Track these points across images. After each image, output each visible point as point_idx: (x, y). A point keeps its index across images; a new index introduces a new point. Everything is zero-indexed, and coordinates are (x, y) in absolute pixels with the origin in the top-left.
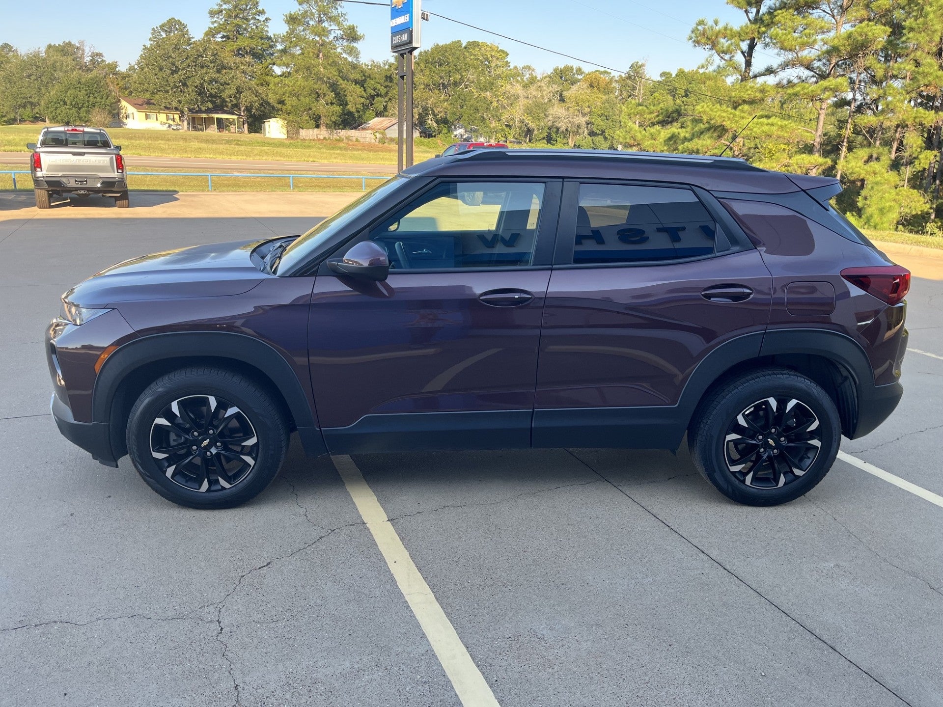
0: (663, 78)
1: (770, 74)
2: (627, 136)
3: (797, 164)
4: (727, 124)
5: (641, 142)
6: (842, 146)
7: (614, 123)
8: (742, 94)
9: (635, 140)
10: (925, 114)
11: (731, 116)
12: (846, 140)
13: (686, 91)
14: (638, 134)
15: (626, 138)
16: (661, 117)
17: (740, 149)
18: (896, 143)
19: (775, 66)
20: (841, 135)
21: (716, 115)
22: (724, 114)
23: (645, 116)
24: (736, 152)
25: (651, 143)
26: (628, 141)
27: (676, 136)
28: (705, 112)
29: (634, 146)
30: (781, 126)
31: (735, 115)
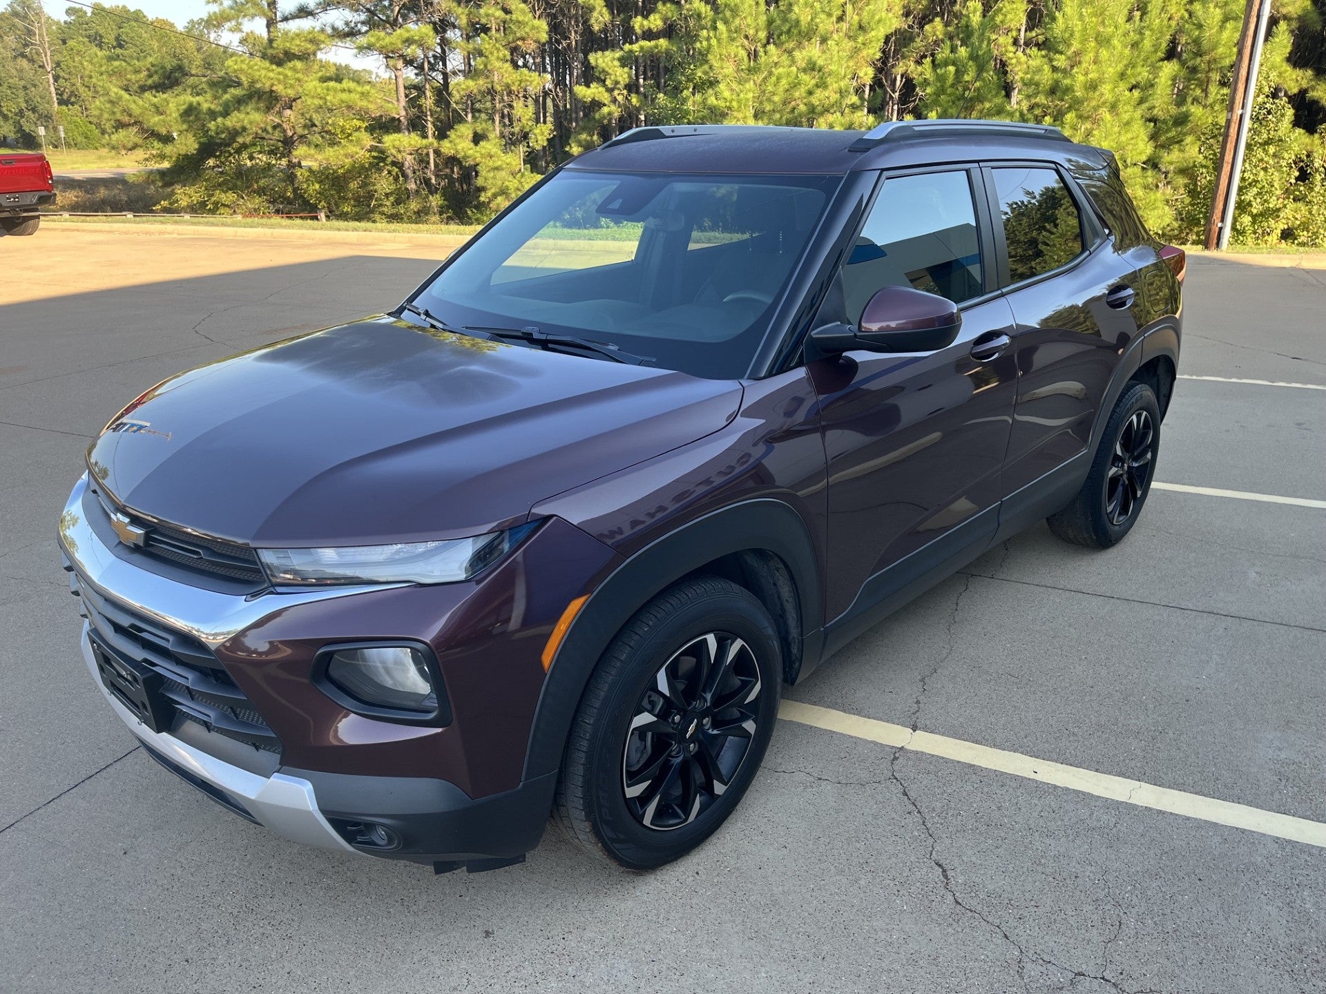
0: (73, 18)
1: (306, 17)
2: (115, 110)
3: (394, 147)
4: (279, 88)
5: (140, 119)
6: (426, 121)
7: (14, 90)
8: (288, 45)
9: (130, 115)
10: (531, 76)
11: (281, 77)
12: (429, 113)
13: (117, 39)
14: (133, 106)
15: (114, 113)
16: (156, 78)
17: (293, 127)
18: (497, 115)
19: (312, 6)
20: (422, 106)
21: (260, 76)
22: (271, 75)
23: (129, 76)
24: (289, 131)
25: (160, 120)
26: (118, 116)
27: (196, 108)
28: (242, 70)
29: (129, 125)
30: (362, 93)
31: (286, 76)
